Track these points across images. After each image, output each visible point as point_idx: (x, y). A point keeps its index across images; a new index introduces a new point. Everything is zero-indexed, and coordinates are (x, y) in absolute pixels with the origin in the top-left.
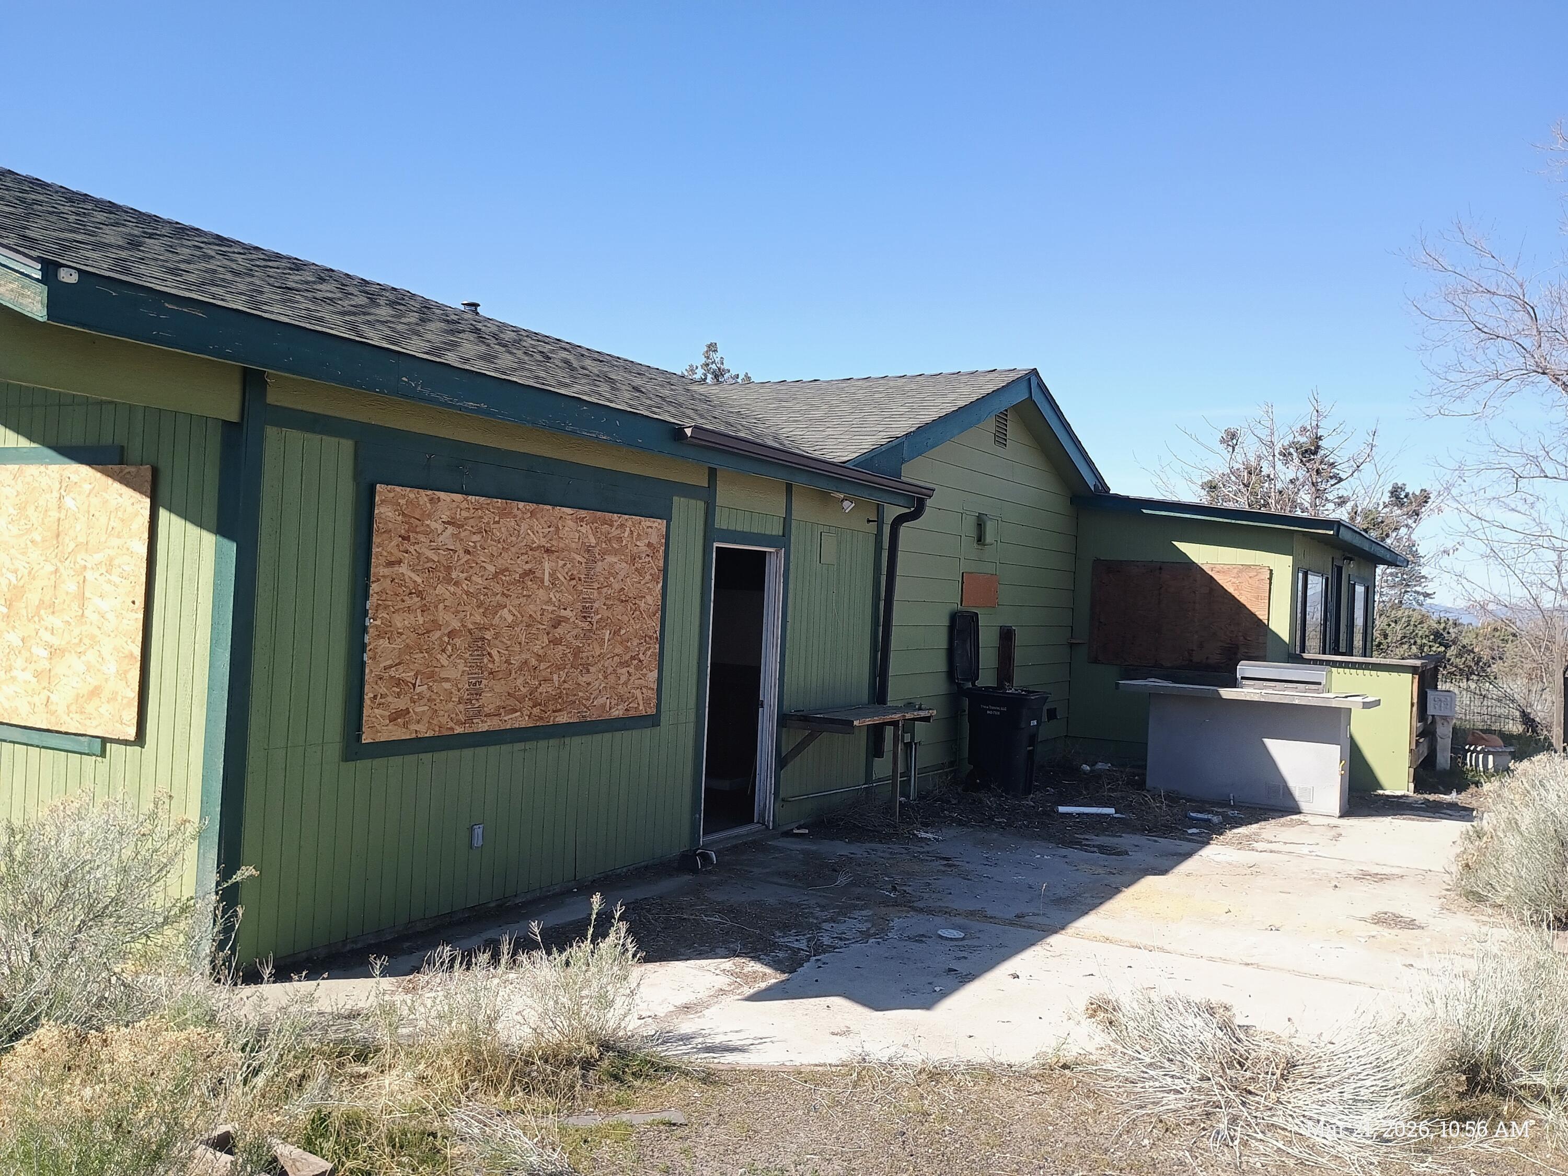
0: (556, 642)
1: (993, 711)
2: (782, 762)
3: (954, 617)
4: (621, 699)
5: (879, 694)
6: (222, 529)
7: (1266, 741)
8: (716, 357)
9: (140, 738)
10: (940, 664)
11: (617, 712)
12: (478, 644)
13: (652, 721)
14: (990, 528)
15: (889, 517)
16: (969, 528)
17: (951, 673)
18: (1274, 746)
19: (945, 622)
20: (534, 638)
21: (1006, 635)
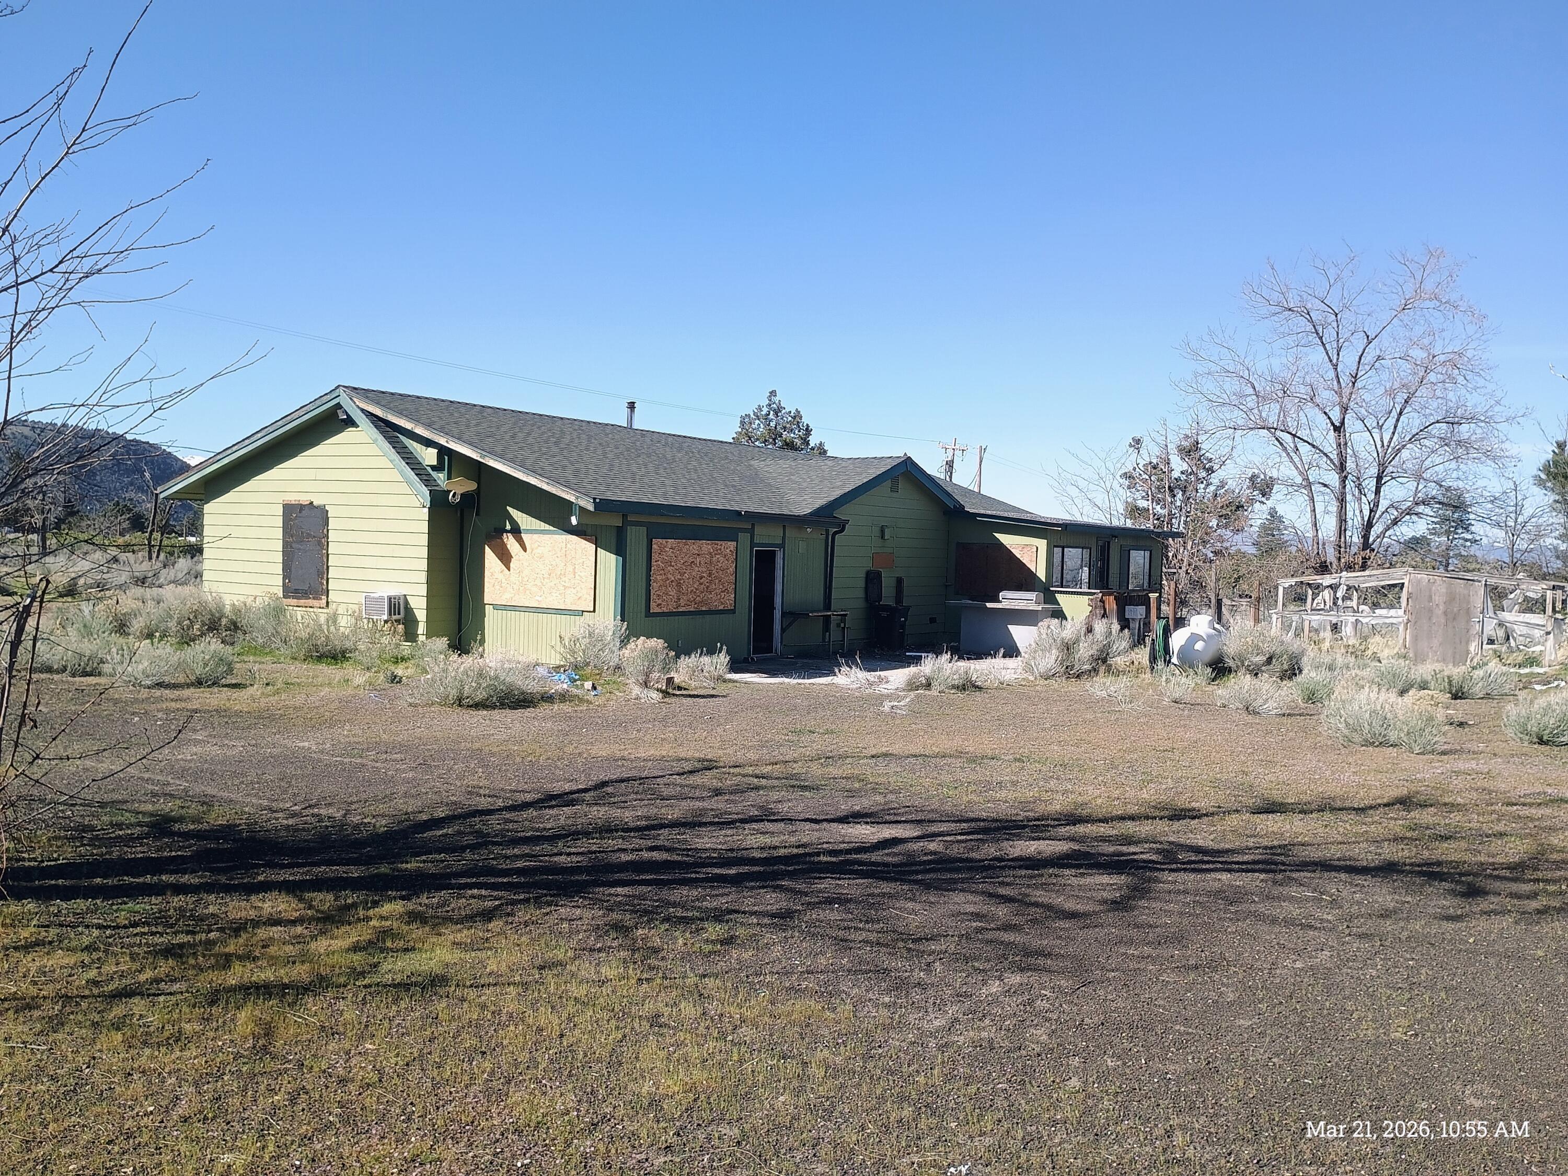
0: (701, 584)
1: (884, 614)
2: (783, 630)
3: (868, 573)
4: (722, 603)
5: (828, 607)
6: (617, 553)
7: (1009, 626)
8: (776, 399)
9: (594, 611)
10: (861, 593)
11: (721, 608)
12: (679, 585)
13: (733, 611)
14: (887, 531)
15: (831, 533)
16: (876, 531)
17: (867, 598)
18: (1011, 628)
19: (864, 575)
20: (694, 583)
21: (899, 581)
